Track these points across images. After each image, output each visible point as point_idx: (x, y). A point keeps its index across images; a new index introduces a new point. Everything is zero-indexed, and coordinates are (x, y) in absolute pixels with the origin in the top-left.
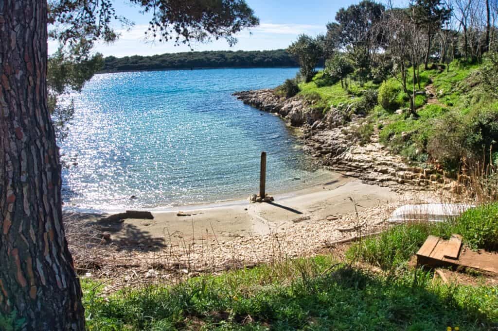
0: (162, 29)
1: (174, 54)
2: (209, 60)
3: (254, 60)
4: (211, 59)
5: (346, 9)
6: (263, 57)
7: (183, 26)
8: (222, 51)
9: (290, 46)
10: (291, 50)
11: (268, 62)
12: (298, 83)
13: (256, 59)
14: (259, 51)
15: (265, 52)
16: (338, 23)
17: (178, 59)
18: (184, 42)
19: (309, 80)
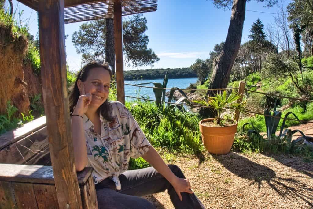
0: (128, 63)
1: (128, 71)
2: (149, 74)
3: (177, 74)
4: (151, 74)
5: (219, 44)
6: (182, 72)
7: (135, 61)
8: (157, 69)
9: (192, 65)
10: (192, 67)
11: (185, 75)
12: (197, 86)
13: (178, 73)
14: (180, 69)
15: (184, 69)
16: (215, 52)
17: (131, 74)
18: (136, 67)
19: (202, 83)
